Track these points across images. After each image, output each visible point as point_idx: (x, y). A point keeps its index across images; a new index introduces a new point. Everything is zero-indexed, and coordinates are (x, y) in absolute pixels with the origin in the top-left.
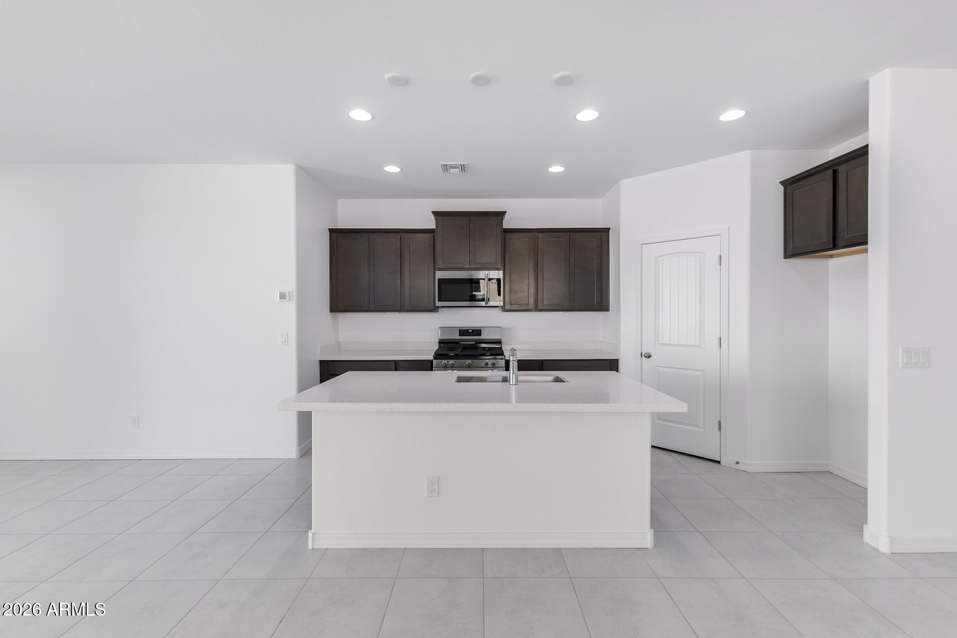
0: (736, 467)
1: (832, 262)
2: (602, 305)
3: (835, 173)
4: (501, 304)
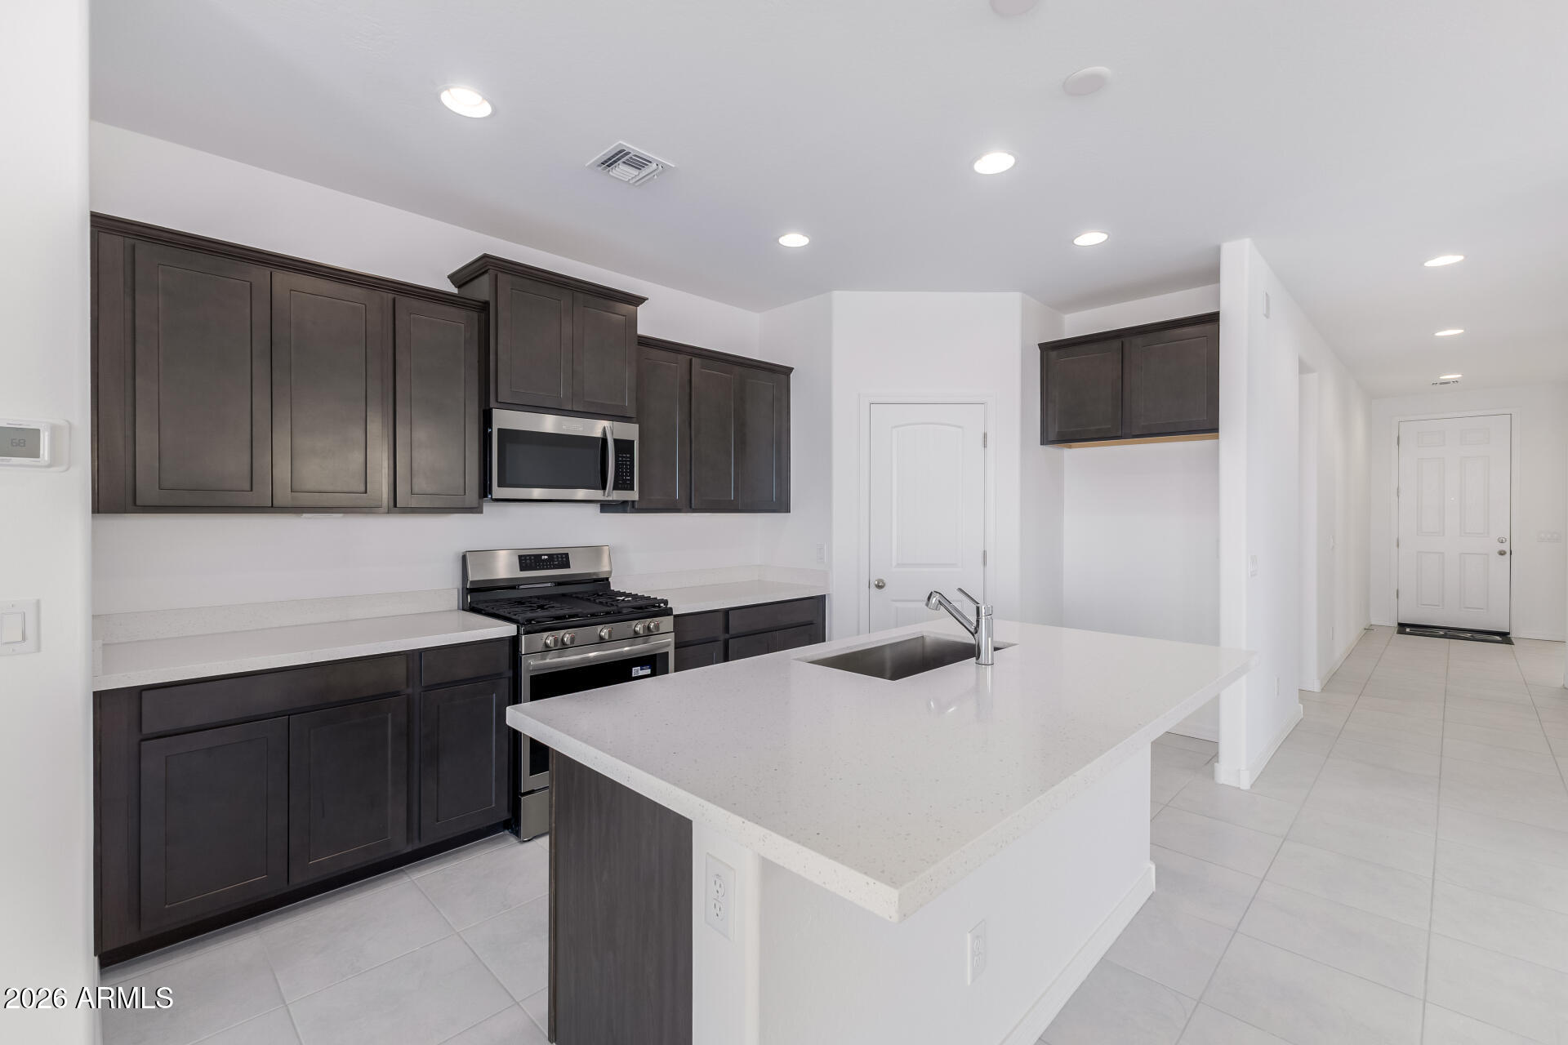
2: (781, 501)
3: (1123, 345)
4: (634, 495)
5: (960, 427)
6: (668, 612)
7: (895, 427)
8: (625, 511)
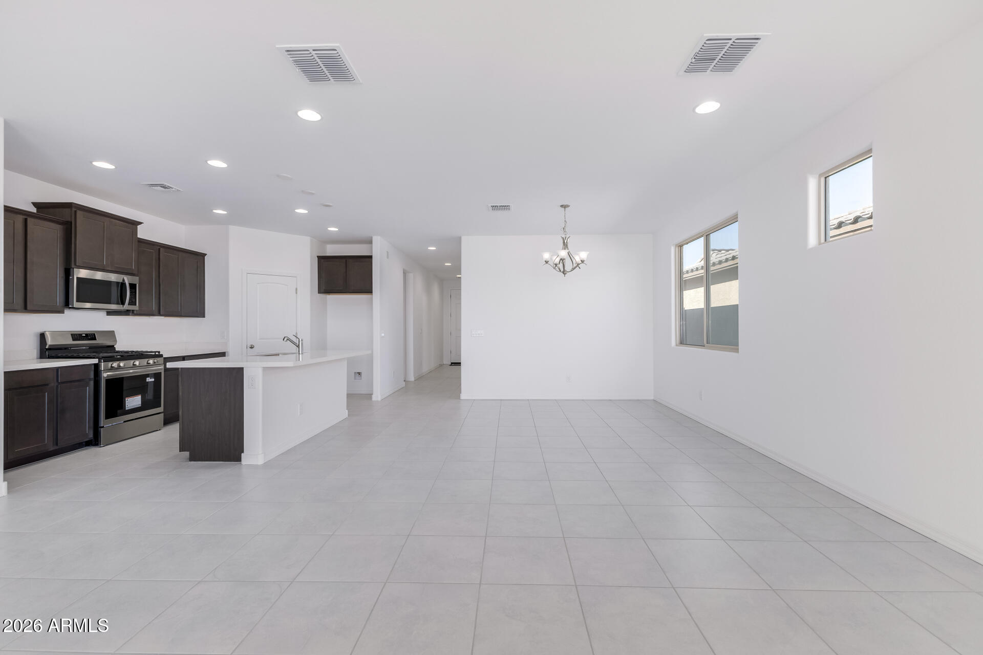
2: (201, 313)
3: (346, 261)
4: (136, 308)
5: (286, 285)
6: (161, 356)
7: (258, 283)
8: (129, 315)
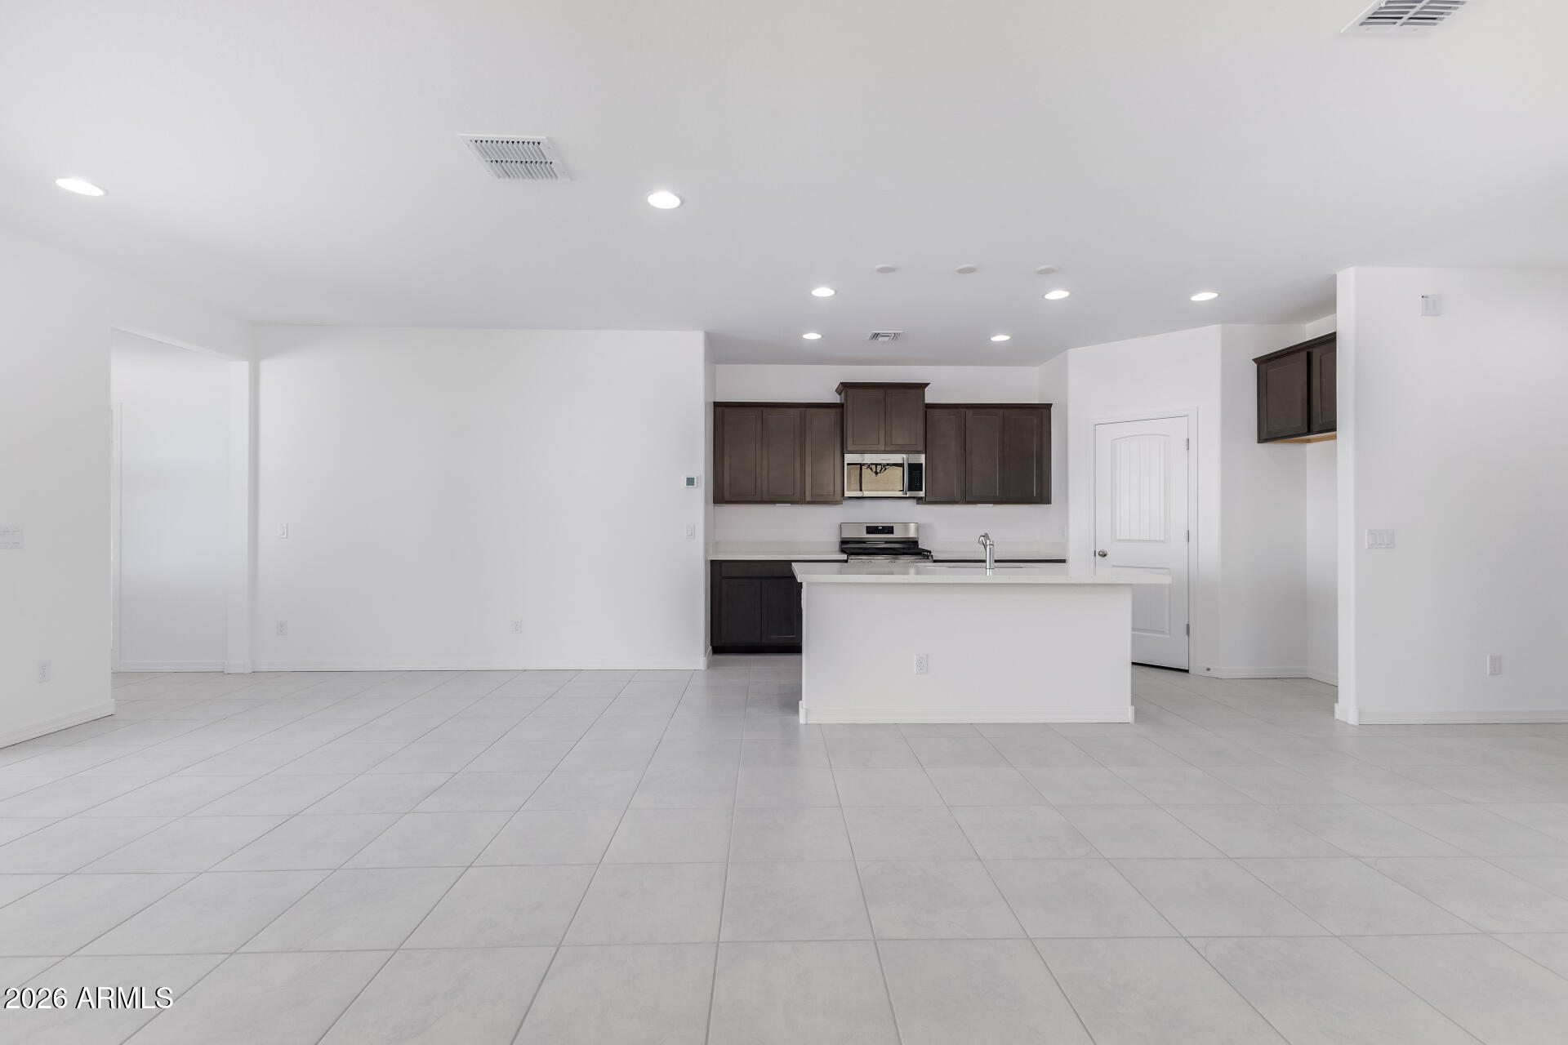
0: (1207, 674)
1: (1309, 446)
2: (1042, 496)
3: (1309, 355)
4: (922, 494)
5: (1170, 435)
